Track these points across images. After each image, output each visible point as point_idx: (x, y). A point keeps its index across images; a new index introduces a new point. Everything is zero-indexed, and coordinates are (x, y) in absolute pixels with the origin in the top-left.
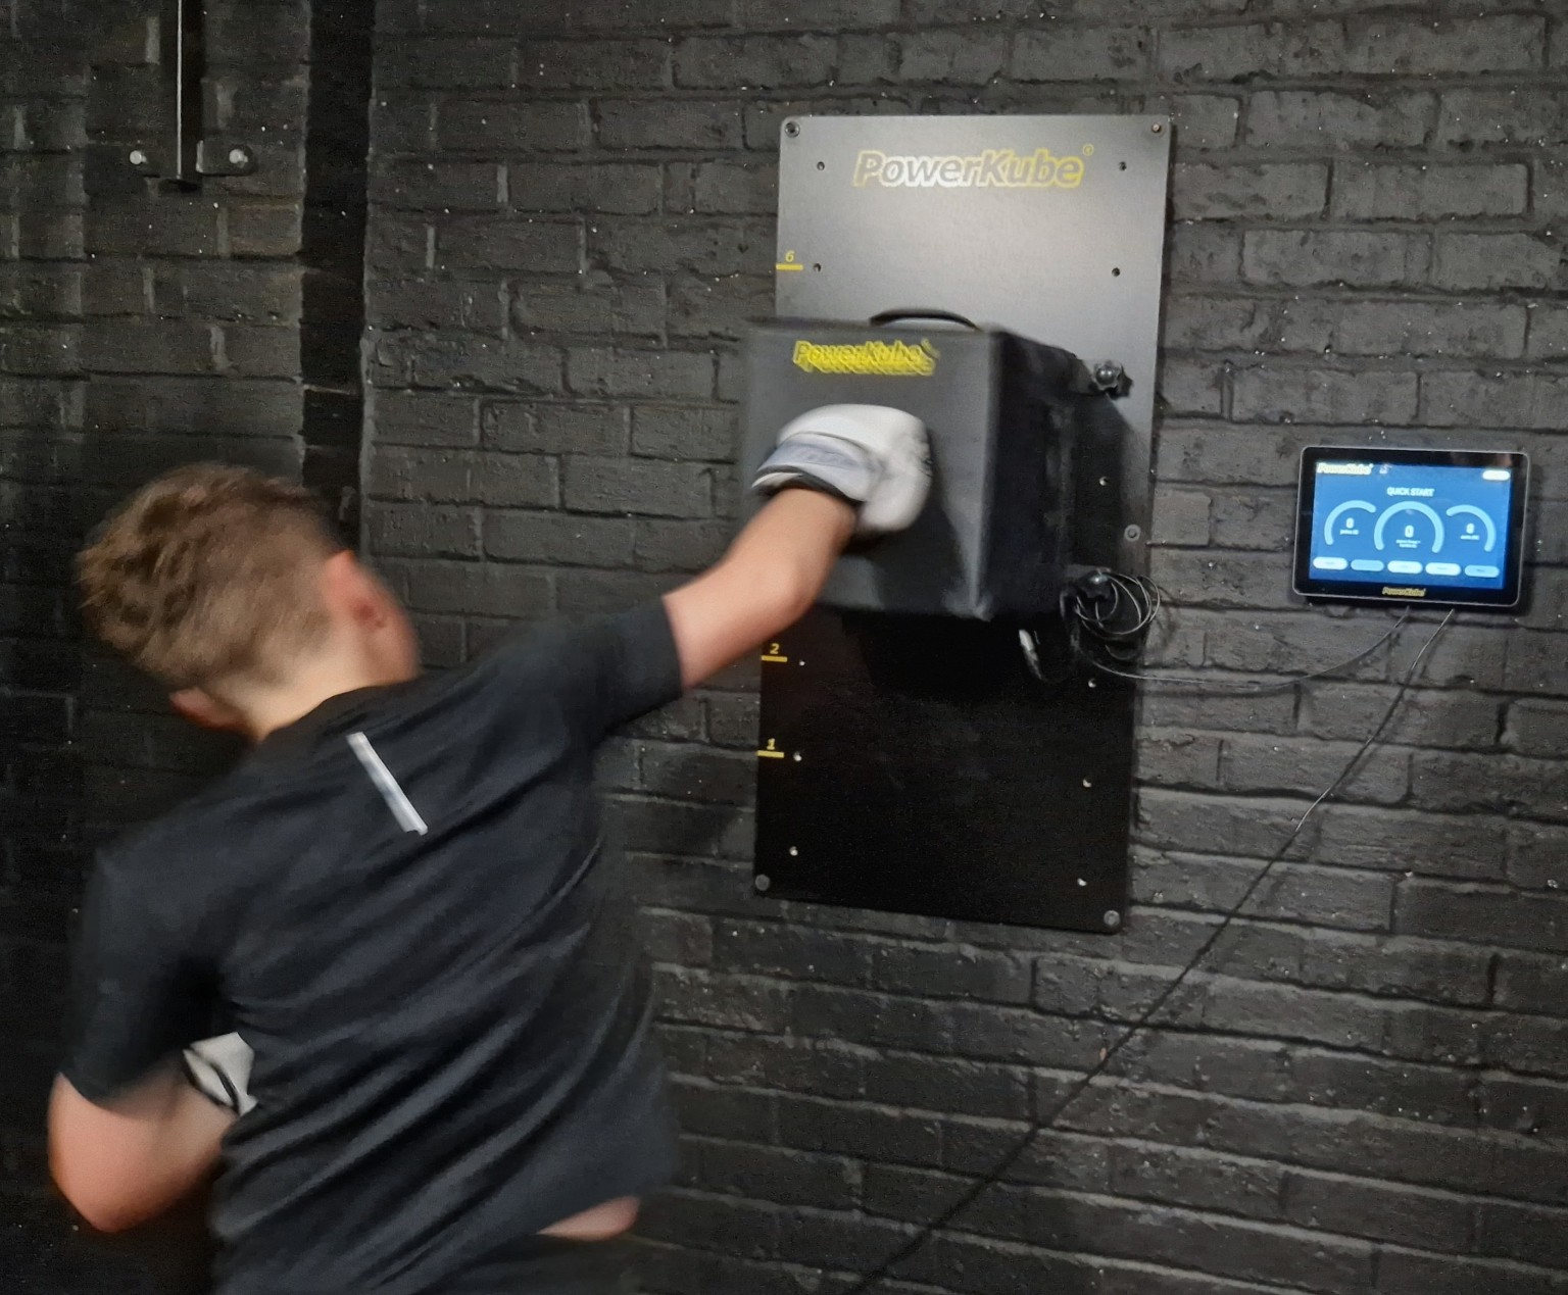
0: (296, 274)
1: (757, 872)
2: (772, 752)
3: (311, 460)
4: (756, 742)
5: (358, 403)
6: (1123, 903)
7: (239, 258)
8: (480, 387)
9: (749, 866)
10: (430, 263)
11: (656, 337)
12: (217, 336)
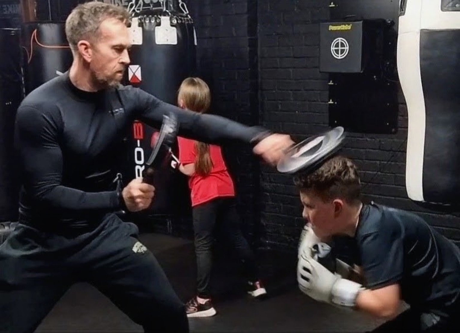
0: (246, 16)
1: (329, 126)
2: (331, 102)
3: (250, 51)
4: (328, 101)
5: (257, 39)
6: (396, 128)
7: (236, 14)
8: (278, 34)
9: (328, 125)
10: (269, 10)
11: (309, 21)
12: (234, 29)
